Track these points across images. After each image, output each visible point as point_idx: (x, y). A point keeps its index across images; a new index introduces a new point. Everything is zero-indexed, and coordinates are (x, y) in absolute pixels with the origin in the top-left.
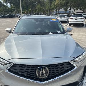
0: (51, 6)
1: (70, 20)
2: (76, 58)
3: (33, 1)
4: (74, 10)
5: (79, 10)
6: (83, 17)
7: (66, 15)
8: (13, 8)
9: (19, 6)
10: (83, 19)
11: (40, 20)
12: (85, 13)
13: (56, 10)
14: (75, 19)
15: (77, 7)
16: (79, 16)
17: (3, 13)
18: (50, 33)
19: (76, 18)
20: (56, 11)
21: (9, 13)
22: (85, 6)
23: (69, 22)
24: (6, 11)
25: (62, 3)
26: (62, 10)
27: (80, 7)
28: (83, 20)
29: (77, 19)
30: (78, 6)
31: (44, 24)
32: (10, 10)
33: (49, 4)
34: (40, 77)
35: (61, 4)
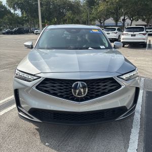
0: (90, 14)
1: (122, 37)
2: (123, 75)
3: (59, 6)
4: (132, 21)
5: (139, 20)
6: (144, 32)
7: (117, 28)
8: (26, 17)
9: (35, 14)
10: (144, 34)
11: (74, 30)
12: (150, 26)
13: (100, 20)
14: (132, 35)
15: (136, 16)
16: (138, 30)
17: (8, 27)
18: (90, 48)
19: (132, 33)
20: (100, 22)
21: (18, 26)
22: (150, 15)
23: (122, 41)
24: (13, 22)
25: (110, 8)
26: (110, 21)
27: (142, 16)
28: (144, 37)
29: (135, 35)
30: (138, 15)
31: (79, 39)
32: (19, 21)
33: (88, 11)
34: (76, 96)
35: (108, 10)
